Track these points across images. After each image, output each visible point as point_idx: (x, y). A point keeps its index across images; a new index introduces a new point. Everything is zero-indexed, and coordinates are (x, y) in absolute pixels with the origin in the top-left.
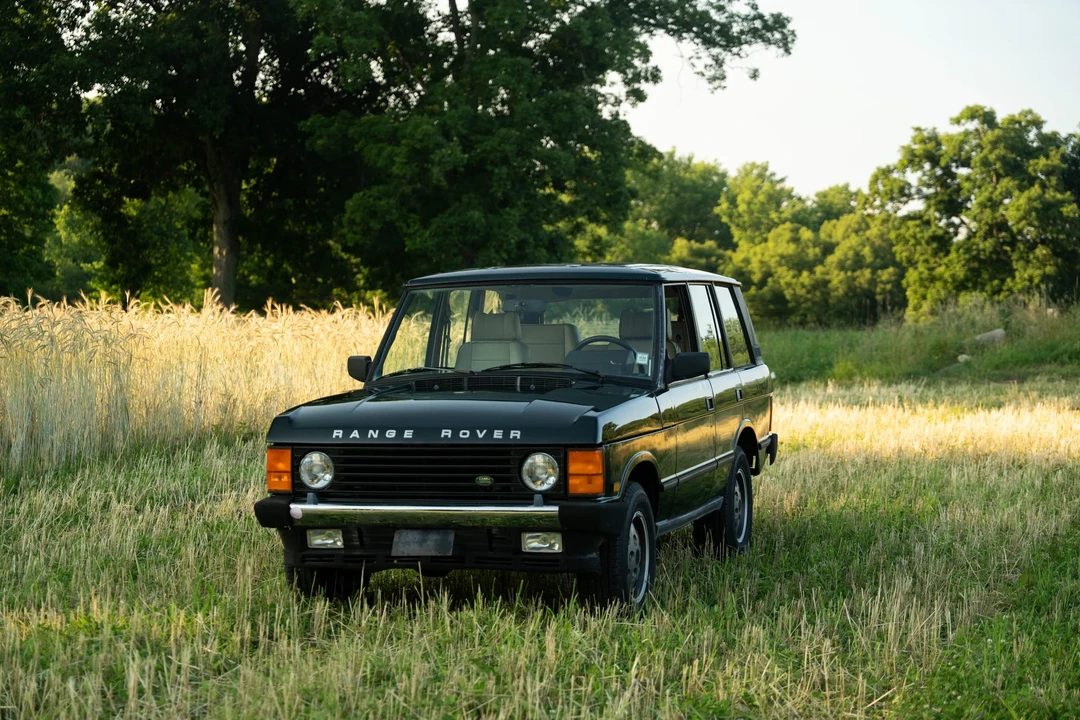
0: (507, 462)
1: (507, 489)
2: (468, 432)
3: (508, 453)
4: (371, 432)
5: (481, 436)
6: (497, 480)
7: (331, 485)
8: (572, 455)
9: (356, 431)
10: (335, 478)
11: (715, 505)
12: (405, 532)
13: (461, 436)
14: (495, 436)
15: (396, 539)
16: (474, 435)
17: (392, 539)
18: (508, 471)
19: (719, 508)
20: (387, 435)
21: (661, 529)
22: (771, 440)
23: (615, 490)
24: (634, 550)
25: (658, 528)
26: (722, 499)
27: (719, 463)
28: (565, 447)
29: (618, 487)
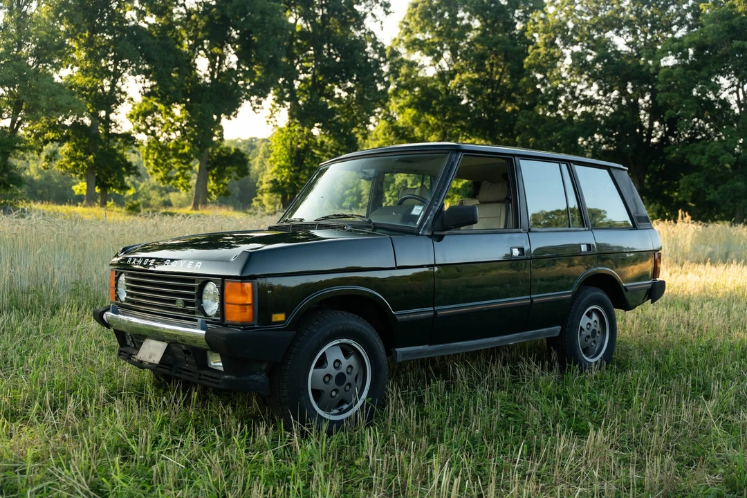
1: (193, 312)
3: (193, 281)
6: (187, 304)
7: (127, 300)
8: (228, 285)
10: (128, 294)
11: (554, 332)
12: (148, 340)
15: (142, 346)
17: (142, 343)
18: (191, 296)
19: (556, 335)
21: (404, 354)
22: (651, 285)
23: (274, 320)
24: (334, 373)
25: (398, 353)
26: (559, 328)
27: (535, 300)
28: (224, 277)
29: (279, 317)
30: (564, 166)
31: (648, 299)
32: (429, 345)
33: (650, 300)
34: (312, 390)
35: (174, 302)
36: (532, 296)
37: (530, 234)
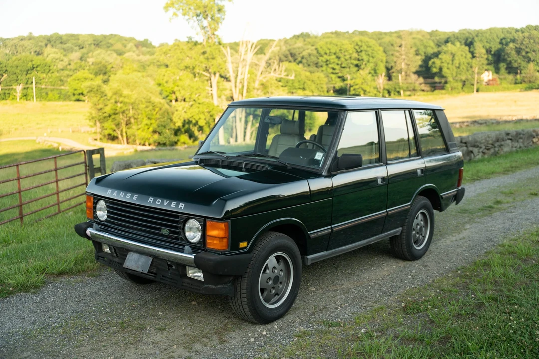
0: (177, 222)
1: (176, 239)
2: (160, 201)
3: (177, 217)
4: (122, 193)
5: (165, 204)
6: (172, 232)
7: (106, 221)
8: (209, 223)
9: (116, 192)
10: (108, 217)
11: (397, 232)
12: (132, 253)
13: (157, 203)
14: (172, 206)
15: (127, 257)
16: (162, 203)
18: (176, 228)
19: (398, 234)
20: (127, 197)
21: (313, 259)
22: (456, 193)
23: (240, 247)
24: (273, 276)
25: (309, 259)
26: (400, 229)
27: (389, 213)
28: (205, 218)
29: (243, 245)
30: (407, 112)
31: (454, 202)
32: (327, 251)
33: (455, 202)
34: (261, 289)
35: (159, 229)
36: (388, 210)
37: (388, 166)
